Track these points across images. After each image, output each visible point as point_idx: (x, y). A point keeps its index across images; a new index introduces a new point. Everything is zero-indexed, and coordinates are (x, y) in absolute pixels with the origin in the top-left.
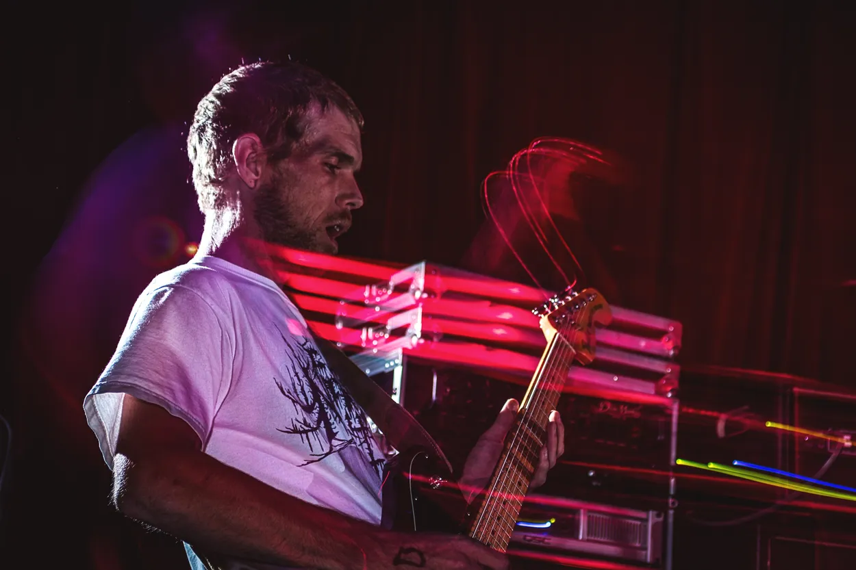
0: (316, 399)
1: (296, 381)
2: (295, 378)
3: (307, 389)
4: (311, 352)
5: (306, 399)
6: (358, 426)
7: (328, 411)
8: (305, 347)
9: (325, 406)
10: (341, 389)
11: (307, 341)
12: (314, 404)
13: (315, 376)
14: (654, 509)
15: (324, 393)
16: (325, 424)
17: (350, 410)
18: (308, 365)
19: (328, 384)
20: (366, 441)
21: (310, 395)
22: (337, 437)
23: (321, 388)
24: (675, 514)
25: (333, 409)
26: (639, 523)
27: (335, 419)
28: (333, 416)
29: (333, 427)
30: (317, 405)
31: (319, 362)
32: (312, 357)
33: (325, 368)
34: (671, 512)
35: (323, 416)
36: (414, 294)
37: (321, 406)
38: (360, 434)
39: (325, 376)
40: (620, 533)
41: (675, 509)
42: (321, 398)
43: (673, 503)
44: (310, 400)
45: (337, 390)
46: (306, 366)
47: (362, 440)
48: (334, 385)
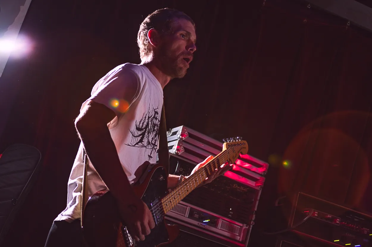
0: (146, 128)
1: (144, 119)
2: (144, 118)
3: (145, 123)
4: (156, 113)
5: (142, 126)
6: (154, 143)
7: (146, 134)
8: (155, 110)
9: (147, 132)
10: (157, 129)
11: (157, 109)
12: (144, 129)
13: (150, 121)
14: (245, 224)
15: (150, 128)
16: (142, 137)
17: (155, 137)
18: (151, 116)
19: (154, 125)
20: (152, 149)
21: (144, 126)
22: (143, 143)
23: (150, 126)
24: (252, 227)
25: (148, 134)
26: (240, 227)
27: (146, 137)
28: (147, 136)
29: (144, 139)
30: (144, 130)
31: (156, 117)
32: (155, 114)
33: (157, 120)
34: (252, 226)
35: (143, 134)
36: (177, 136)
37: (145, 131)
38: (152, 146)
39: (155, 122)
40: (231, 229)
41: (253, 225)
42: (148, 129)
43: (253, 223)
44: (143, 127)
45: (155, 129)
46: (150, 116)
47: (152, 148)
48: (156, 127)
